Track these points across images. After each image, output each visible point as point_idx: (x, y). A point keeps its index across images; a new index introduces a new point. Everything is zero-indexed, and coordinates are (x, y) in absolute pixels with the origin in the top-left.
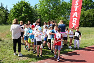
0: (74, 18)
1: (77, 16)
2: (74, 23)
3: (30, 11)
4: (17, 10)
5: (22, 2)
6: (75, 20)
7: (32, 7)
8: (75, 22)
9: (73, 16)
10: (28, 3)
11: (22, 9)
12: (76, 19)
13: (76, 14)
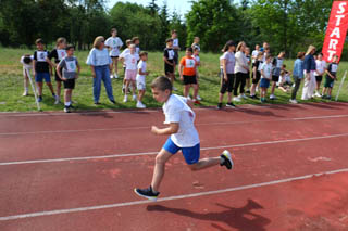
0: (332, 41)
1: (338, 36)
2: (332, 49)
3: (231, 18)
4: (201, 15)
6: (333, 44)
7: (237, 7)
8: (335, 48)
9: (331, 35)
11: (211, 13)
12: (337, 42)
13: (336, 32)
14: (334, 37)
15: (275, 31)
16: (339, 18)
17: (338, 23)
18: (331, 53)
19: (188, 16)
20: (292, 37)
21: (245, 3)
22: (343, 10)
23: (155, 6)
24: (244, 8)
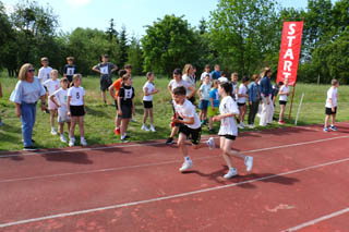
0: (286, 62)
1: (292, 58)
2: (287, 71)
3: (188, 42)
4: (156, 38)
5: (167, 18)
6: (288, 65)
7: (194, 31)
8: (289, 70)
9: (285, 57)
10: (183, 19)
11: (168, 36)
12: (291, 63)
13: (289, 53)
14: (288, 58)
15: (231, 54)
16: (291, 39)
17: (290, 45)
18: (287, 75)
19: (144, 41)
20: (249, 59)
21: (203, 28)
22: (293, 31)
23: (114, 31)
24: (202, 33)
